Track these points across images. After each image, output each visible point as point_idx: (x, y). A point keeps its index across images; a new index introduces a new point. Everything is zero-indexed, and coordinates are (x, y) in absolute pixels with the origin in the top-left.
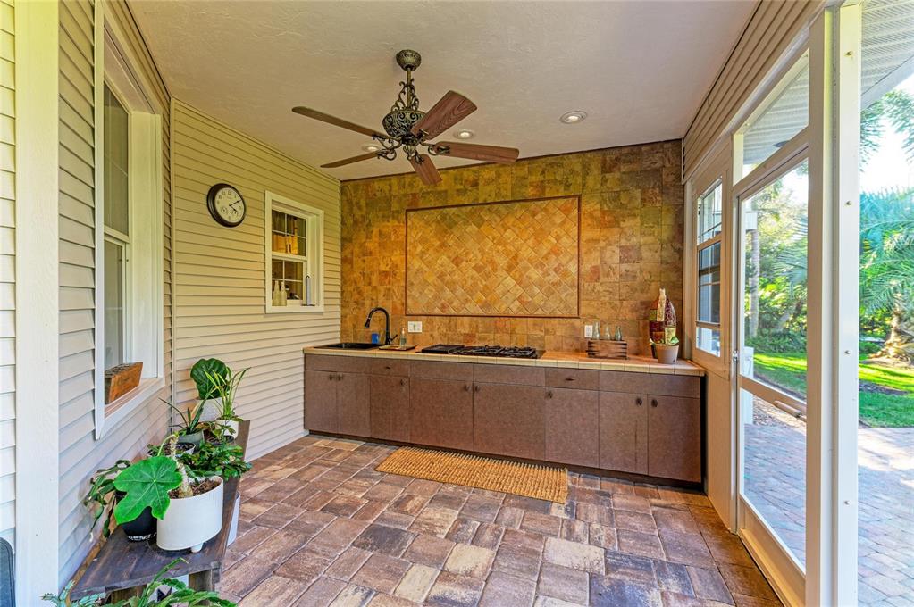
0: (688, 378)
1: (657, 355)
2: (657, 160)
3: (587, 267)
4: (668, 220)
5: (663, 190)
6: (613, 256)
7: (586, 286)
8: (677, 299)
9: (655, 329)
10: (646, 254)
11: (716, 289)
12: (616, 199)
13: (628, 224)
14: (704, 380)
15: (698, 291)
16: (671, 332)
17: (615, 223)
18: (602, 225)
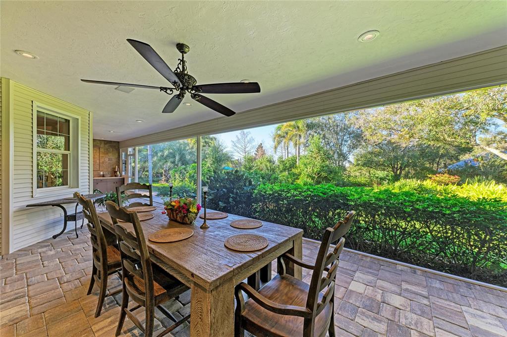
0: (122, 179)
1: (116, 176)
2: (115, 144)
3: (101, 161)
4: (117, 154)
5: (116, 149)
6: (107, 160)
7: (101, 165)
8: (119, 167)
9: (116, 172)
10: (113, 159)
11: (125, 167)
12: (107, 149)
13: (110, 154)
14: (124, 179)
15: (122, 166)
16: (118, 173)
17: (107, 154)
18: (104, 154)
